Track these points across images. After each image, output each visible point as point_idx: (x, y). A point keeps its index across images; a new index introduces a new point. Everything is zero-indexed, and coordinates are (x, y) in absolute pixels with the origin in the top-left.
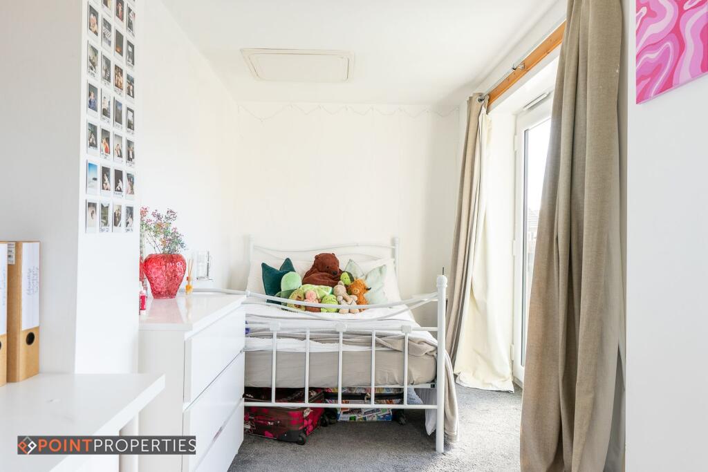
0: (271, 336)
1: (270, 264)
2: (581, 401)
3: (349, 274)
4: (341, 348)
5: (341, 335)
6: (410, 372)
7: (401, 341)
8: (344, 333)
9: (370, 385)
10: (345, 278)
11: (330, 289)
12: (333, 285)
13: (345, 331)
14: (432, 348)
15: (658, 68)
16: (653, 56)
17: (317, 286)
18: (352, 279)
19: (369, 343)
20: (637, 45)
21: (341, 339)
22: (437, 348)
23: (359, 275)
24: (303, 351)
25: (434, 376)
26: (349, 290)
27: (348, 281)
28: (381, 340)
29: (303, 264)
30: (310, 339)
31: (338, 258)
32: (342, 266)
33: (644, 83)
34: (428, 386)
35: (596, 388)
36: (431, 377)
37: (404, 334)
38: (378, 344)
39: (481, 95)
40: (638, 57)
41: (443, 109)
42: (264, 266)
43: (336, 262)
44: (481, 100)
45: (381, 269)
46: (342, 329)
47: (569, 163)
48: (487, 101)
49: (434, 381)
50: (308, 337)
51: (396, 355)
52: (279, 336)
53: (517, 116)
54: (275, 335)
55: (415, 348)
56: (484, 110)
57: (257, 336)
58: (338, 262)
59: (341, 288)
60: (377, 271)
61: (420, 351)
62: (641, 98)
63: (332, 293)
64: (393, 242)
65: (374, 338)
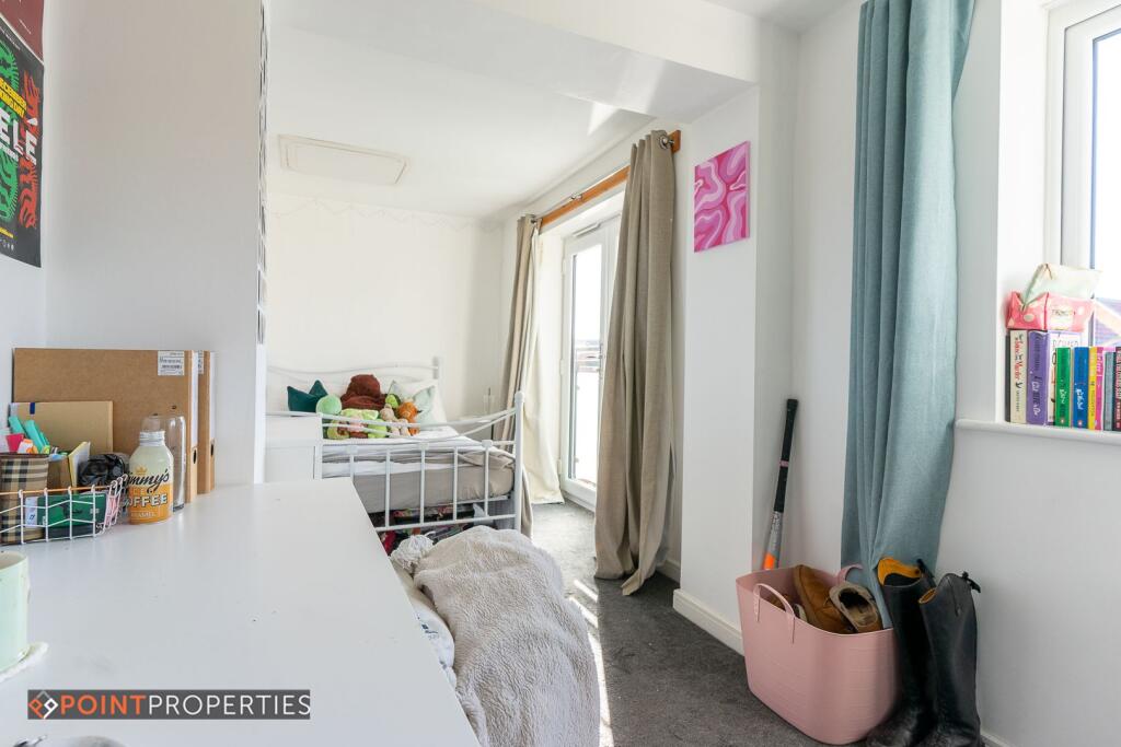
0: (347, 460)
1: (297, 387)
2: (645, 488)
3: (396, 397)
4: (423, 467)
5: (423, 454)
6: (490, 485)
7: (482, 456)
8: (426, 452)
9: (452, 501)
10: (391, 402)
11: (376, 413)
12: (379, 409)
13: (427, 449)
14: (510, 461)
15: (711, 229)
16: (708, 218)
17: (360, 411)
18: (399, 401)
19: (451, 460)
20: (696, 206)
21: (423, 458)
22: (514, 461)
23: (406, 398)
24: (383, 472)
25: (510, 486)
26: (398, 414)
27: (395, 404)
28: (462, 456)
29: (336, 387)
30: (391, 460)
31: (379, 380)
32: (383, 389)
33: (700, 238)
34: (505, 498)
35: (656, 476)
36: (508, 489)
37: (484, 449)
38: (460, 460)
39: (533, 216)
40: (696, 216)
41: (489, 225)
42: (290, 389)
43: (377, 385)
44: (533, 222)
45: (429, 391)
46: (425, 448)
47: (633, 291)
48: (539, 223)
49: (511, 492)
50: (388, 458)
51: (477, 470)
52: (356, 460)
53: (565, 240)
54: (352, 459)
55: (495, 460)
56: (536, 231)
57: (331, 462)
58: (378, 384)
59: (388, 412)
60: (425, 392)
61: (500, 464)
62: (698, 248)
63: (379, 417)
64: (436, 362)
65: (456, 454)
